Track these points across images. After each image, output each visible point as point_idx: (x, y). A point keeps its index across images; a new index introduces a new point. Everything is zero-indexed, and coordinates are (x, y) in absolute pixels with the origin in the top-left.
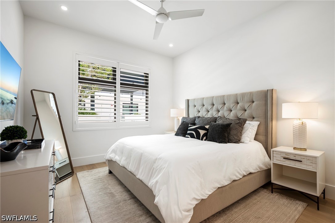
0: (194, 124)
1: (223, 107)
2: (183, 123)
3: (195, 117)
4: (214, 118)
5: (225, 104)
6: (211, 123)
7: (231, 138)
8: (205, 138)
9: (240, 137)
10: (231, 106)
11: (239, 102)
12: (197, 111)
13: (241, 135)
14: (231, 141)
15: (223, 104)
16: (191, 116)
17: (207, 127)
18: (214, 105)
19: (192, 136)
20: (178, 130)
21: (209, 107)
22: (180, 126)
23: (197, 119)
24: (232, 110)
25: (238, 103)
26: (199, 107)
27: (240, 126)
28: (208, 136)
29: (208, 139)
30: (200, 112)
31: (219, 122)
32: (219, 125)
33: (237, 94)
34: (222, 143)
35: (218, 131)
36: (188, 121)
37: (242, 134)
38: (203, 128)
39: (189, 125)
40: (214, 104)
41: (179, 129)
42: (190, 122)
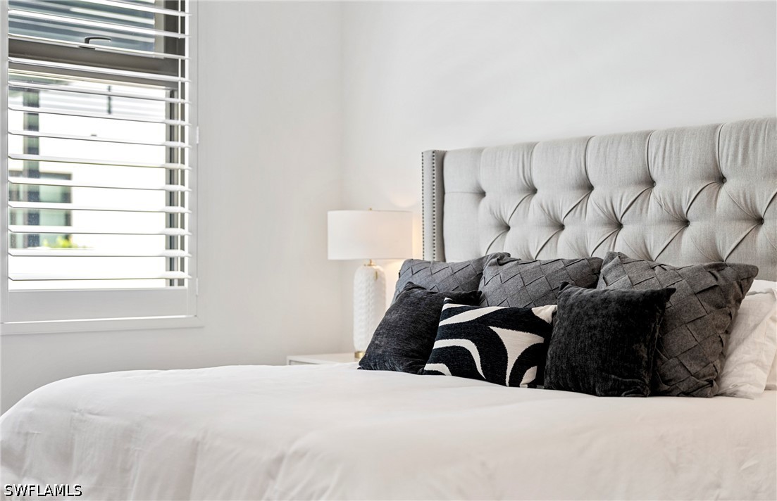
0: (473, 299)
1: (639, 200)
2: (406, 296)
3: (480, 261)
4: (584, 266)
5: (651, 183)
6: (566, 291)
7: (671, 367)
8: (530, 375)
9: (718, 363)
10: (687, 193)
11: (725, 171)
12: (493, 221)
13: (723, 356)
14: (666, 387)
15: (640, 183)
16: (459, 254)
17: (544, 312)
18: (591, 188)
19: (460, 365)
20: (377, 334)
21: (564, 201)
22: (389, 312)
23: (488, 272)
24: (690, 216)
25: (722, 180)
26: (502, 200)
27: (719, 307)
28: (548, 363)
29: (547, 380)
30: (508, 228)
31: (610, 287)
32: (606, 301)
33: (715, 128)
34: (619, 395)
35: (602, 331)
36: (437, 282)
37: (730, 347)
38: (520, 319)
39: (446, 307)
40: (593, 180)
41: (385, 329)
42: (451, 286)
